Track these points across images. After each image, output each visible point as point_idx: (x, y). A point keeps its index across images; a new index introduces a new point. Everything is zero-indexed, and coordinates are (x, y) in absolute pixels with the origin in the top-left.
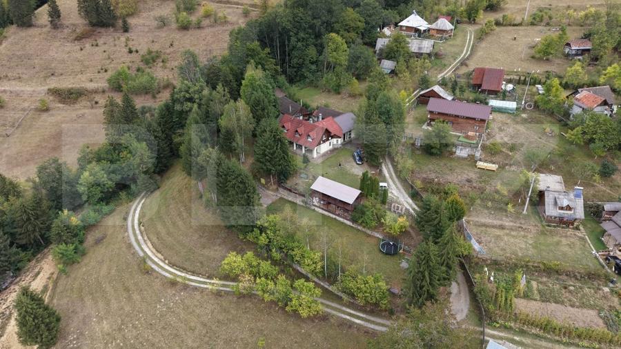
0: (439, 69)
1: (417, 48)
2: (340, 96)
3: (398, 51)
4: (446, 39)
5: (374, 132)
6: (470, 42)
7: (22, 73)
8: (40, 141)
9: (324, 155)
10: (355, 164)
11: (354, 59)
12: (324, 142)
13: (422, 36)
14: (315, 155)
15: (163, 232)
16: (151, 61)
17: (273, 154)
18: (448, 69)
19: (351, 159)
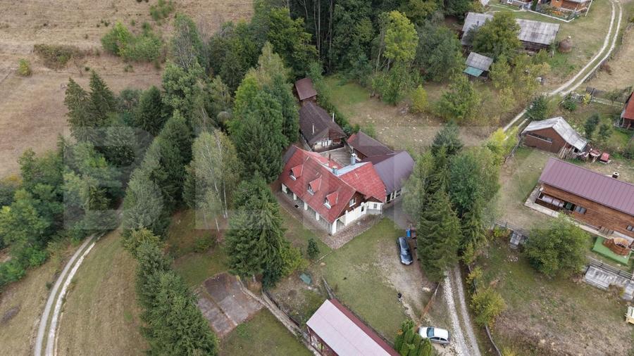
0: (561, 74)
1: (529, 35)
2: (394, 110)
3: (497, 41)
4: (576, 17)
6: (615, 26)
7: (12, 21)
8: (12, 118)
9: (350, 229)
10: (397, 262)
11: (428, 48)
12: (351, 209)
13: (538, 8)
14: (334, 230)
15: (80, 336)
16: (161, 15)
18: (580, 73)
19: (392, 250)
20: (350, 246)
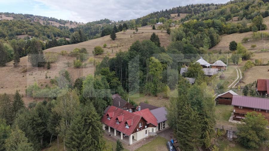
4: (223, 71)
5: (187, 121)
6: (239, 73)
9: (140, 142)
12: (140, 129)
14: (131, 142)
17: (81, 139)
18: (232, 84)
19: (165, 149)
20: (141, 149)
